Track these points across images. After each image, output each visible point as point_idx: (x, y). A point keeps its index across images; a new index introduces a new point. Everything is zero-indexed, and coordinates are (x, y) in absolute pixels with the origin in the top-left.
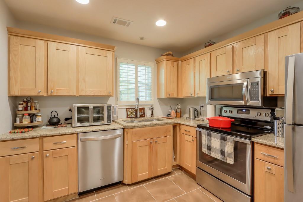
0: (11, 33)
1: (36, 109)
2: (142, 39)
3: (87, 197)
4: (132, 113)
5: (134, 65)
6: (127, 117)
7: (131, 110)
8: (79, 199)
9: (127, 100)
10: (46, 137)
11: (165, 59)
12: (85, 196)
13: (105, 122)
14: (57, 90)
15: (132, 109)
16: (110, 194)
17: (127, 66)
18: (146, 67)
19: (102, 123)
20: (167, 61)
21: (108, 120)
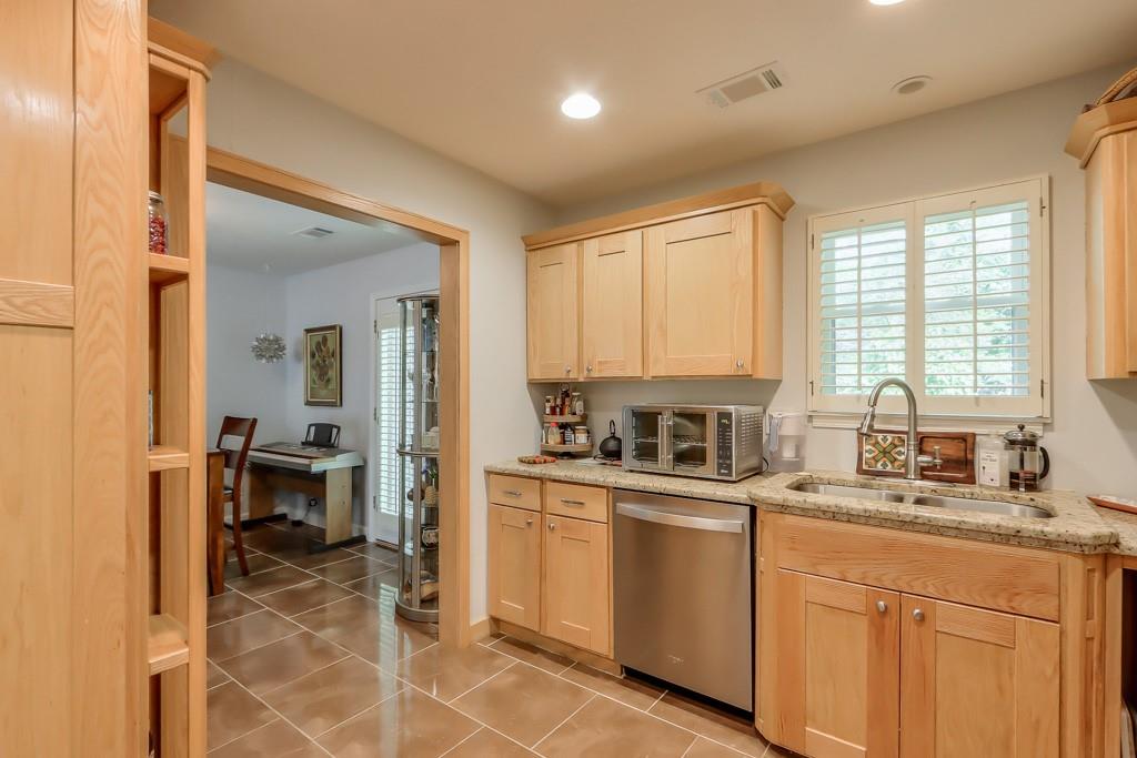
0: (532, 246)
1: (575, 414)
2: (911, 86)
3: (638, 691)
4: (885, 452)
5: (902, 223)
6: (860, 471)
7: (885, 439)
8: (621, 683)
9: (857, 392)
10: (555, 481)
11: (1106, 130)
12: (636, 685)
13: (710, 469)
14: (600, 363)
15: (890, 438)
16: (691, 725)
17: (853, 240)
18: (977, 212)
19: (700, 471)
20: (1125, 136)
21: (720, 466)
